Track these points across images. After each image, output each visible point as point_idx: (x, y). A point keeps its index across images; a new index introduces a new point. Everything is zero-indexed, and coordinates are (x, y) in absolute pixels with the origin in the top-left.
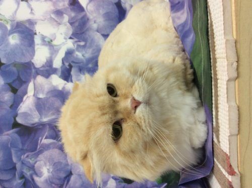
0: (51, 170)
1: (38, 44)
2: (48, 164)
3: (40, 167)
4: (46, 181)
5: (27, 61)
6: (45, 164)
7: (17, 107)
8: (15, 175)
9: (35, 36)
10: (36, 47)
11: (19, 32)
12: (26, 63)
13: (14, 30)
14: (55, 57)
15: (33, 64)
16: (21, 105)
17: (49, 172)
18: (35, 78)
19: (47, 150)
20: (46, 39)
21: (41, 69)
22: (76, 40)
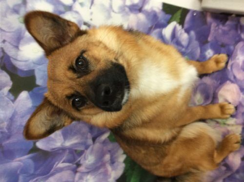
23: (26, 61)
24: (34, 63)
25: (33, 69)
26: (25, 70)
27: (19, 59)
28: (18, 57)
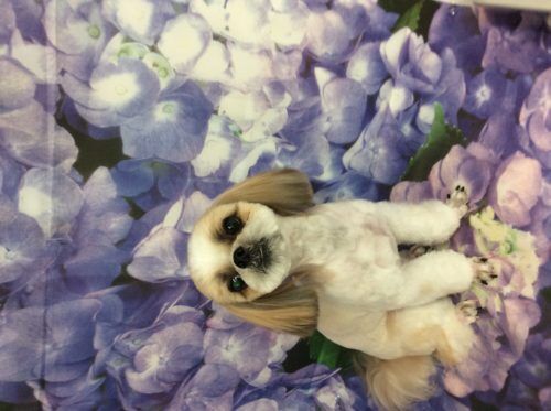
0: (167, 359)
1: (213, 133)
2: (165, 349)
3: (146, 355)
4: (151, 378)
5: (181, 160)
6: (160, 349)
7: (134, 247)
8: (87, 371)
9: (214, 117)
10: (209, 137)
11: (184, 101)
12: (178, 164)
13: (174, 94)
14: (239, 162)
15: (192, 168)
16: (143, 241)
17: (160, 363)
18: (188, 195)
19: (171, 325)
20: (231, 127)
21: (206, 180)
22: (285, 140)
23: (104, 110)
24: (118, 114)
25: (118, 124)
26: (102, 126)
27: (92, 106)
28: (90, 102)
